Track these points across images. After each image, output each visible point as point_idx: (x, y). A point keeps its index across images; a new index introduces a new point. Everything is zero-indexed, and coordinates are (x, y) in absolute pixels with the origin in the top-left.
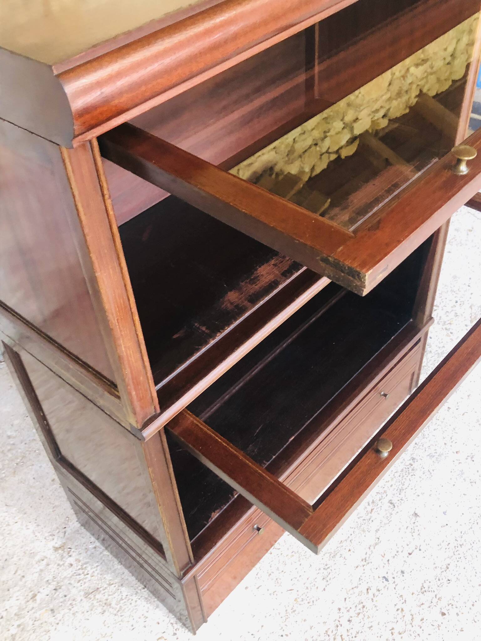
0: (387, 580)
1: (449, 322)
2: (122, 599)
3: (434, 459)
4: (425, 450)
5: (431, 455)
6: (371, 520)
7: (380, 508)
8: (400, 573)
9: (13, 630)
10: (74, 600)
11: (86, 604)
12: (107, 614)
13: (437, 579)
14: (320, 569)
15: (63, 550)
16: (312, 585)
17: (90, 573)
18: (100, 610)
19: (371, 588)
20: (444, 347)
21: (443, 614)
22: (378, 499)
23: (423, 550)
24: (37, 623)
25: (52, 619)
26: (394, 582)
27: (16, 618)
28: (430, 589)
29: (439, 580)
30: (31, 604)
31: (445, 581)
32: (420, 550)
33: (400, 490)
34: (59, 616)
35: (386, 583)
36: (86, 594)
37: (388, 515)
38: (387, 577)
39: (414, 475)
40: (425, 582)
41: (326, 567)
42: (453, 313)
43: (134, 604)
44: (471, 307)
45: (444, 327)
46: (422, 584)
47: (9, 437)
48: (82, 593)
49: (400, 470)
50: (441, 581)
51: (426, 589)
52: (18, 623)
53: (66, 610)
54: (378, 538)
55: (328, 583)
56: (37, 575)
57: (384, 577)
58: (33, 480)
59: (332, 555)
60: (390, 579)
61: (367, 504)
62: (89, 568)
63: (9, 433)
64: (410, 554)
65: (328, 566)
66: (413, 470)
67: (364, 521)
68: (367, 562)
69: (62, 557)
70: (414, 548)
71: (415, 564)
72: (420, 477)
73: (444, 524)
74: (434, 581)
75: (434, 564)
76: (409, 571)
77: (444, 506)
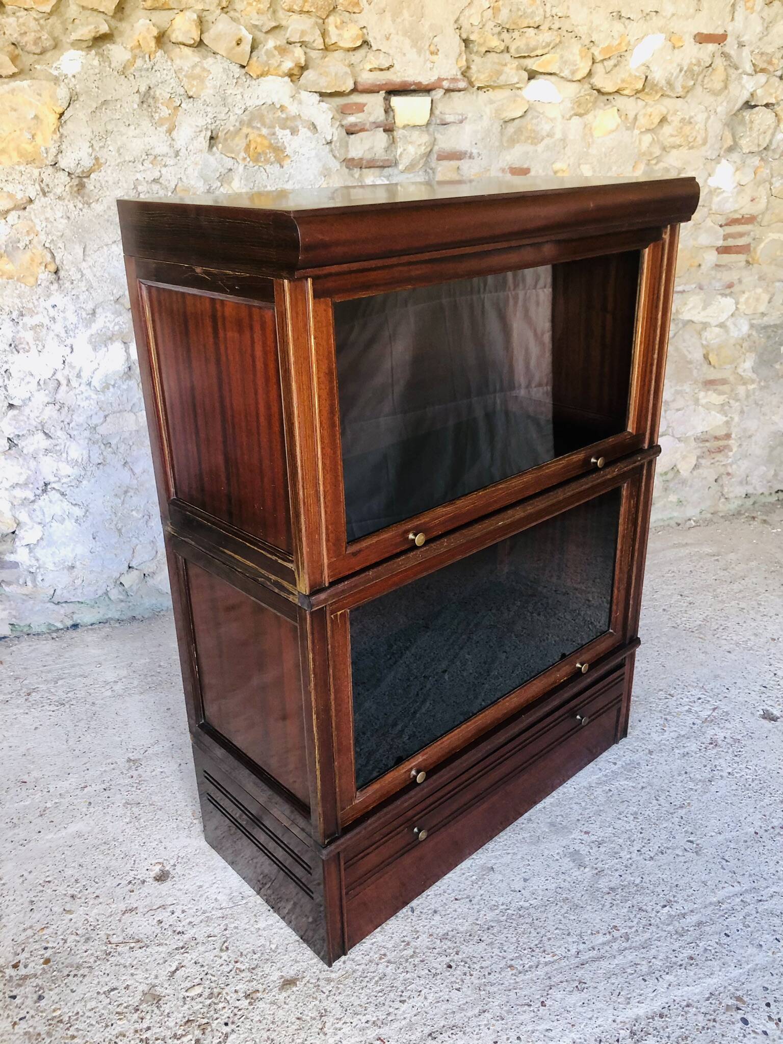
1: (674, 714)
2: (152, 820)
3: (553, 828)
4: (550, 817)
8: (431, 911)
9: (48, 805)
10: (113, 803)
11: (120, 811)
12: (132, 825)
15: (134, 764)
17: (142, 789)
18: (127, 820)
20: (649, 734)
21: (450, 967)
23: (473, 902)
24: (71, 807)
25: (85, 809)
26: (419, 917)
27: (59, 796)
28: (453, 939)
29: (470, 935)
30: (78, 792)
31: (476, 939)
32: (471, 901)
34: (92, 810)
35: (410, 913)
36: (126, 803)
38: (414, 909)
40: (452, 931)
42: (687, 708)
43: (158, 828)
44: (714, 709)
45: (663, 717)
46: (449, 931)
47: (160, 666)
48: (124, 801)
50: (471, 938)
51: (449, 937)
52: (57, 801)
53: (101, 808)
56: (99, 772)
58: (152, 704)
60: (417, 912)
62: (143, 786)
63: (162, 664)
64: (456, 899)
66: (521, 829)
69: (130, 768)
70: (465, 896)
71: (455, 911)
72: (524, 838)
73: (517, 889)
74: (464, 934)
75: (477, 920)
76: (443, 913)
77: (530, 872)
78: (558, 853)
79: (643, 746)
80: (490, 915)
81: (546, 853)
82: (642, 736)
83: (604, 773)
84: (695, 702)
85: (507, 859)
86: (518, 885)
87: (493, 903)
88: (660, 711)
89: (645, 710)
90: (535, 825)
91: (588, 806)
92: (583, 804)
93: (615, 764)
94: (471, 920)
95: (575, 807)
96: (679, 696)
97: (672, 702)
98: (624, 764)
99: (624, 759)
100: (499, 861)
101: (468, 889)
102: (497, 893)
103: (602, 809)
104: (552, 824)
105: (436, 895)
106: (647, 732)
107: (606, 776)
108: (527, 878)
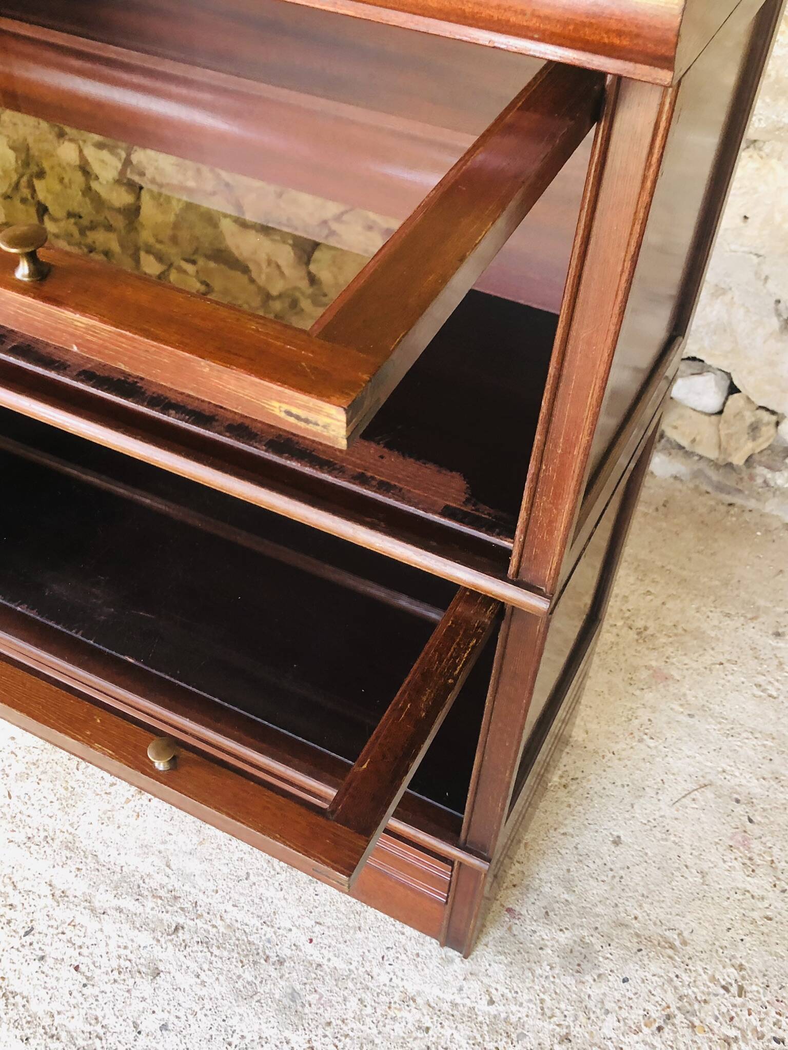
0: (27, 934)
1: (697, 1023)
3: (286, 1001)
4: (305, 984)
5: (295, 994)
6: (140, 897)
7: (164, 910)
8: (40, 953)
13: (29, 1019)
14: (45, 830)
16: (19, 823)
19: (13, 910)
20: (607, 1012)
22: (182, 906)
23: (85, 990)
26: (23, 946)
28: (10, 1007)
29: (28, 1022)
31: (28, 1032)
32: (85, 985)
33: (207, 943)
35: (22, 933)
37: (151, 925)
38: (33, 932)
39: (243, 966)
40: (25, 998)
41: (49, 839)
42: (732, 1033)
45: (673, 1009)
46: (21, 994)
49: (251, 939)
50: (26, 1026)
51: (11, 1000)
54: (104, 913)
55: (22, 846)
57: (32, 929)
59: (70, 845)
60: (28, 939)
61: (171, 888)
64: (77, 968)
65: (50, 842)
66: (255, 963)
67: (136, 887)
68: (60, 899)
70: (89, 974)
71: (58, 979)
72: (239, 977)
73: (141, 1028)
74: (26, 1014)
75: (59, 1013)
76: (45, 969)
77: (180, 1024)
78: (243, 1037)
79: (569, 1020)
80: (77, 1025)
81: (234, 1021)
82: (591, 1004)
83: (458, 1001)
84: (761, 1037)
85: (186, 980)
86: (150, 1024)
87: (100, 1014)
88: (681, 998)
89: (661, 972)
90: (274, 974)
91: (368, 1020)
92: (369, 1010)
93: (491, 1002)
94: (55, 1007)
95: (353, 1003)
96: (751, 1005)
97: (724, 1002)
98: (503, 1015)
99: (514, 1008)
100: (178, 975)
101: (103, 969)
102: (119, 1005)
103: (377, 1041)
104: (294, 995)
105: (69, 941)
106: (609, 1005)
107: (454, 1005)
108: (170, 1027)
